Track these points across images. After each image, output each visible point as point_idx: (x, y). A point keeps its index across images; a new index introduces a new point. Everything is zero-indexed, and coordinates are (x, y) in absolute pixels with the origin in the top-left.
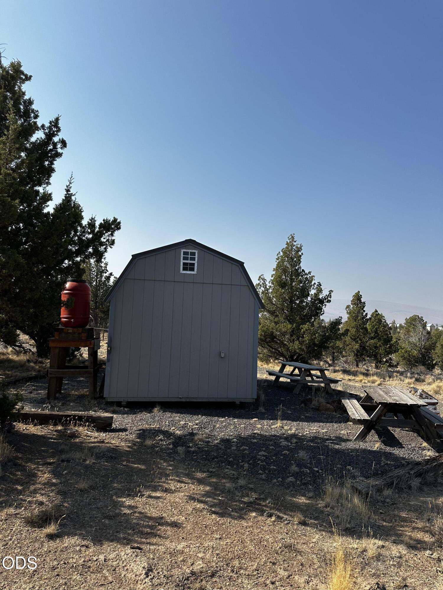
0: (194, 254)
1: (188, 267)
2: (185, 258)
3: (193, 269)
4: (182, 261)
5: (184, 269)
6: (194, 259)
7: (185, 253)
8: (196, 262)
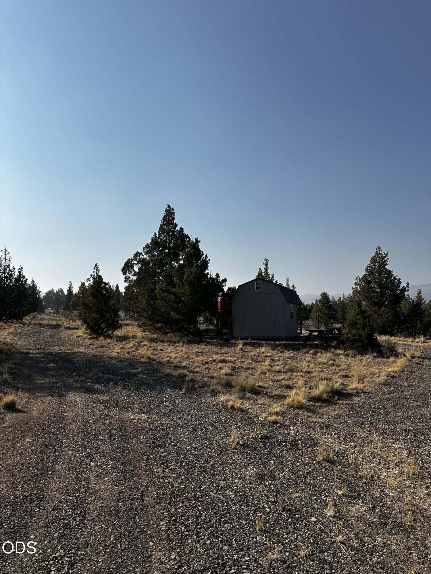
0: (260, 283)
1: (258, 288)
2: (257, 285)
3: (260, 289)
4: (256, 286)
5: (257, 289)
6: (260, 285)
7: (257, 283)
8: (261, 286)
